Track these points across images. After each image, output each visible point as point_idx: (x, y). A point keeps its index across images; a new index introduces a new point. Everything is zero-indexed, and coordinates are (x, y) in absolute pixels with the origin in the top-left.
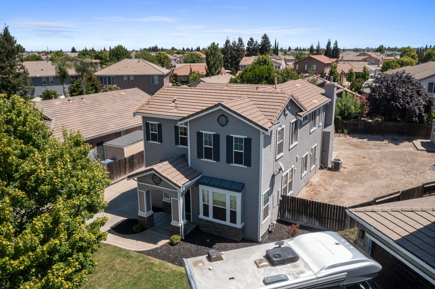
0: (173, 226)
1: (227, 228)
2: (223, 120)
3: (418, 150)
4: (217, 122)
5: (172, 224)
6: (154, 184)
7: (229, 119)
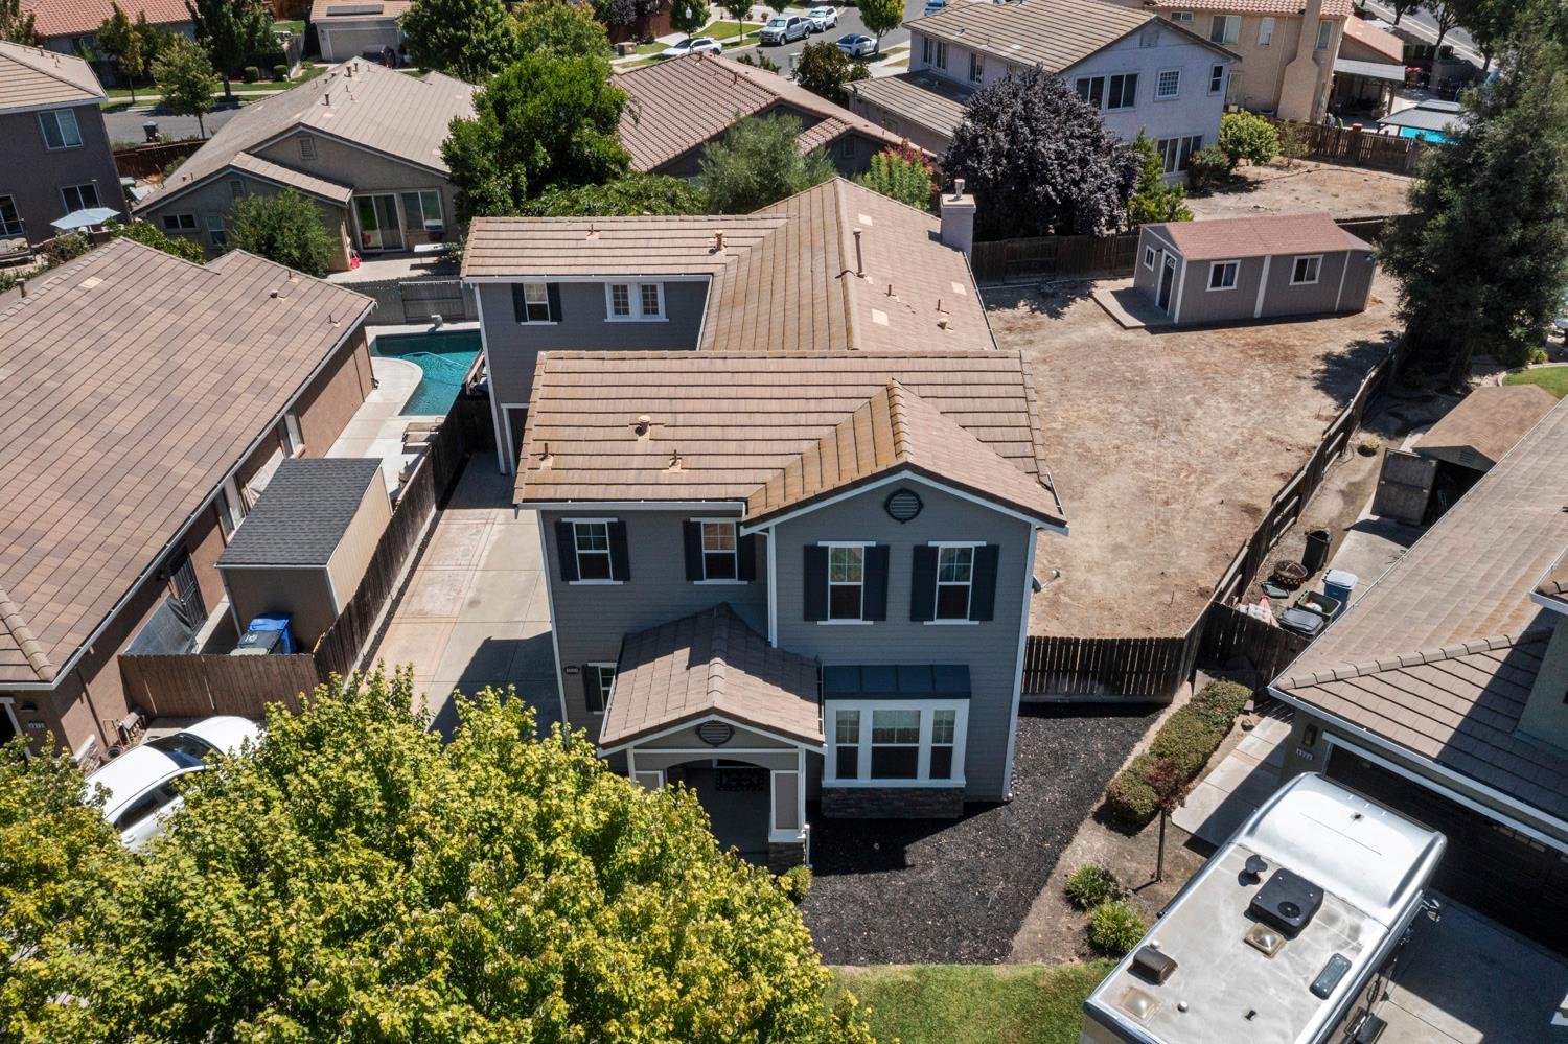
0: (775, 844)
1: (920, 796)
2: (903, 504)
3: (1126, 328)
4: (884, 514)
5: (771, 840)
6: (704, 744)
7: (924, 499)
